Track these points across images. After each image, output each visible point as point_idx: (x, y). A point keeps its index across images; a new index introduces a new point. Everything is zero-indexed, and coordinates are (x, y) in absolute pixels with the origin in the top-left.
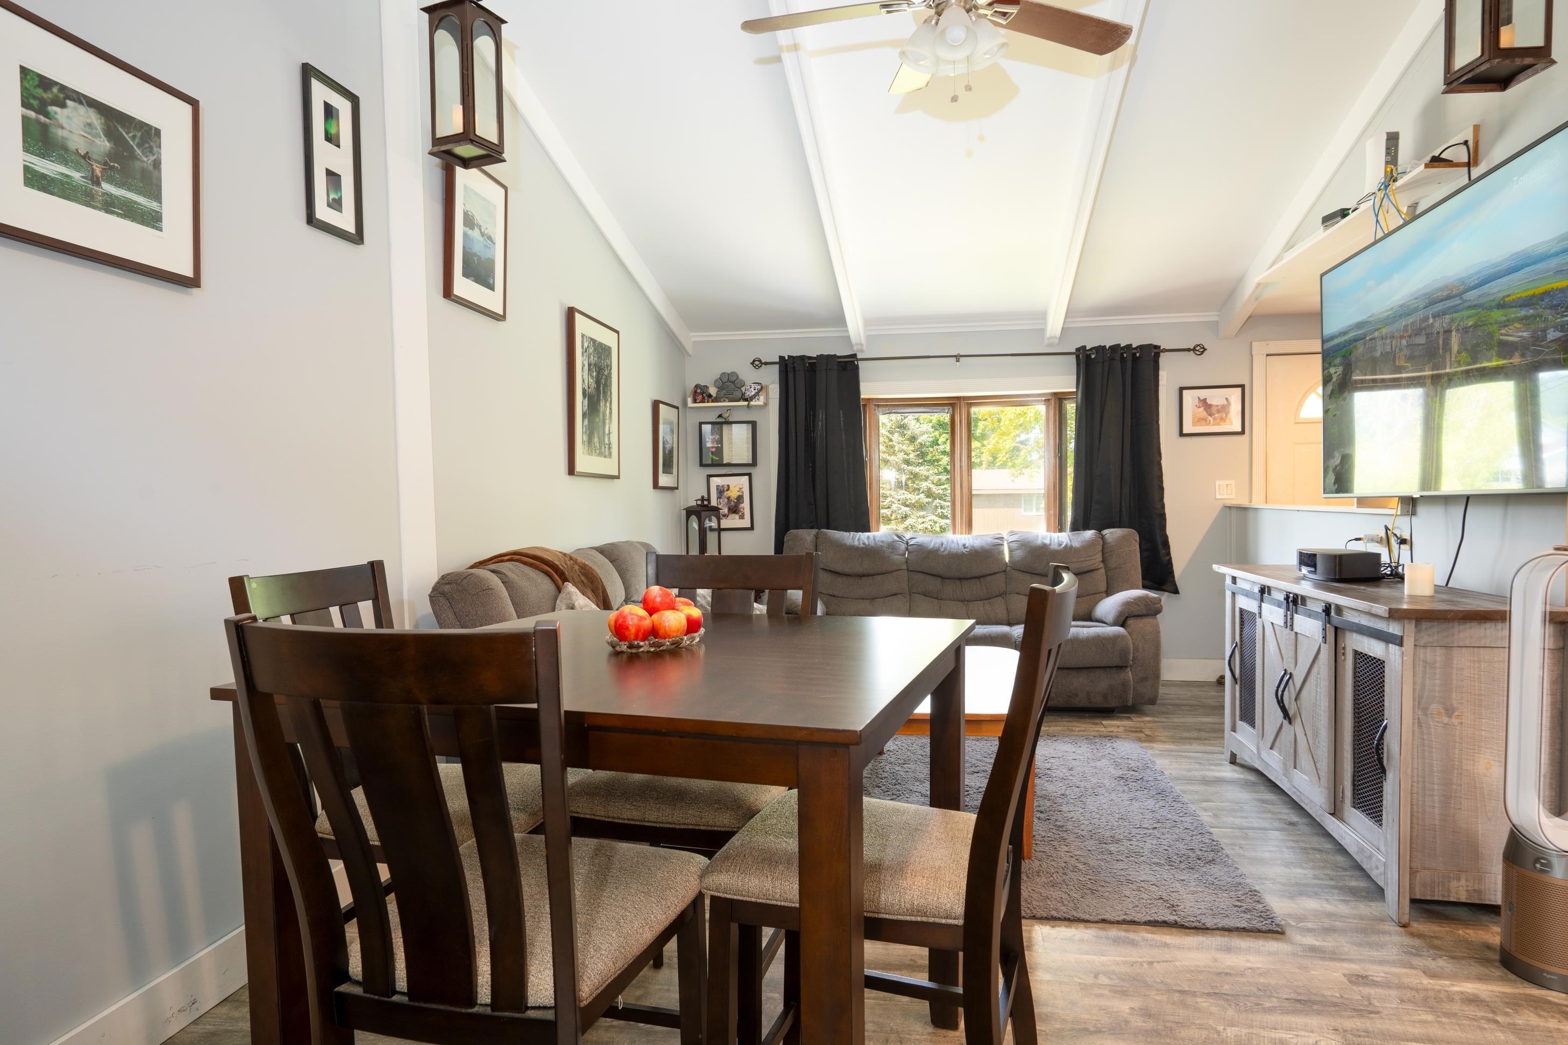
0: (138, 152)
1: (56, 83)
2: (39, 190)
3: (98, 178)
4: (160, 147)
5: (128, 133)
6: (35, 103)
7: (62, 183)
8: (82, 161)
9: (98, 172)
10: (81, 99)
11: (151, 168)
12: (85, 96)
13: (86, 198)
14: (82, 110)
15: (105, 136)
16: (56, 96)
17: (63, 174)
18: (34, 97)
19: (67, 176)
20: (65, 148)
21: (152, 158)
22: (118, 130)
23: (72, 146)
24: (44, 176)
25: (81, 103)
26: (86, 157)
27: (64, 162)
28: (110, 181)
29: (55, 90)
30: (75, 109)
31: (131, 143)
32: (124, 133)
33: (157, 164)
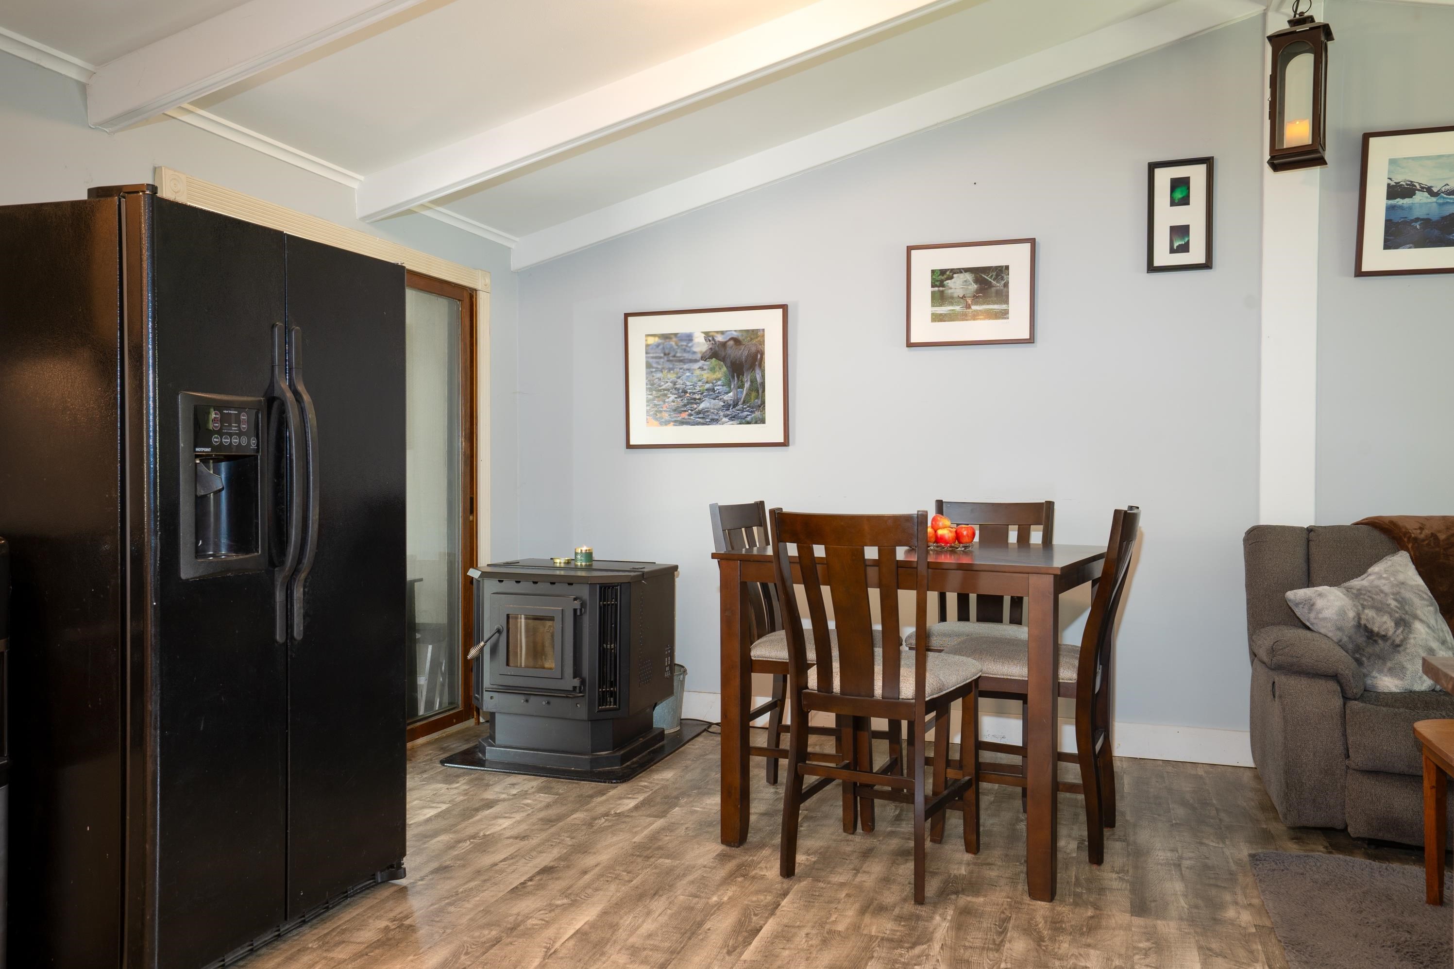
0: (994, 282)
1: (949, 269)
2: (938, 321)
3: (969, 305)
4: (1008, 274)
5: (987, 276)
6: (938, 283)
7: (950, 314)
8: (961, 300)
9: (970, 302)
10: (960, 271)
11: (1002, 288)
12: (963, 269)
13: (963, 317)
14: (962, 276)
15: (974, 283)
16: (949, 275)
17: (950, 310)
18: (938, 281)
19: (953, 310)
20: (952, 298)
21: (1003, 282)
22: (982, 277)
23: (956, 295)
24: (941, 314)
25: (961, 272)
26: (964, 297)
27: (952, 304)
28: (977, 304)
29: (948, 273)
30: (958, 277)
31: (990, 280)
32: (986, 277)
33: (1006, 285)
